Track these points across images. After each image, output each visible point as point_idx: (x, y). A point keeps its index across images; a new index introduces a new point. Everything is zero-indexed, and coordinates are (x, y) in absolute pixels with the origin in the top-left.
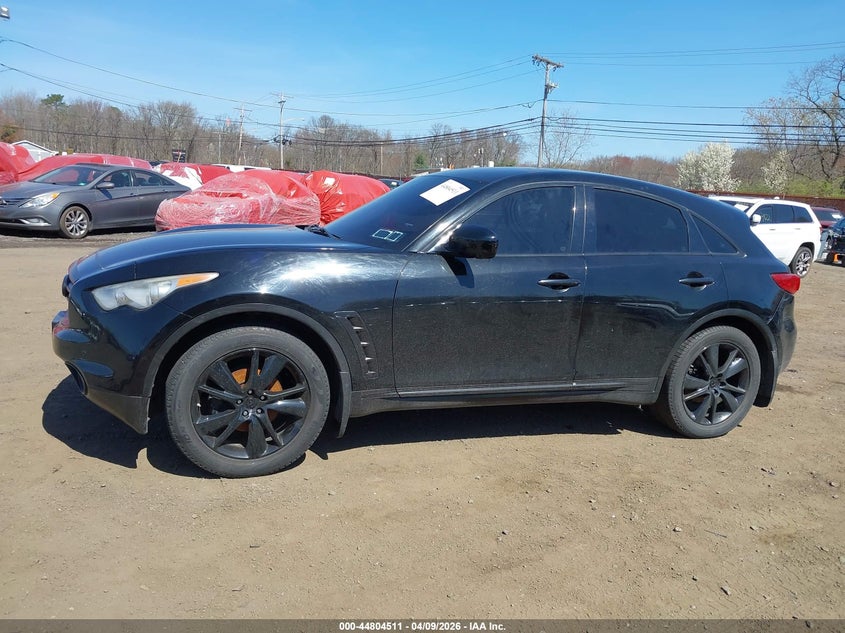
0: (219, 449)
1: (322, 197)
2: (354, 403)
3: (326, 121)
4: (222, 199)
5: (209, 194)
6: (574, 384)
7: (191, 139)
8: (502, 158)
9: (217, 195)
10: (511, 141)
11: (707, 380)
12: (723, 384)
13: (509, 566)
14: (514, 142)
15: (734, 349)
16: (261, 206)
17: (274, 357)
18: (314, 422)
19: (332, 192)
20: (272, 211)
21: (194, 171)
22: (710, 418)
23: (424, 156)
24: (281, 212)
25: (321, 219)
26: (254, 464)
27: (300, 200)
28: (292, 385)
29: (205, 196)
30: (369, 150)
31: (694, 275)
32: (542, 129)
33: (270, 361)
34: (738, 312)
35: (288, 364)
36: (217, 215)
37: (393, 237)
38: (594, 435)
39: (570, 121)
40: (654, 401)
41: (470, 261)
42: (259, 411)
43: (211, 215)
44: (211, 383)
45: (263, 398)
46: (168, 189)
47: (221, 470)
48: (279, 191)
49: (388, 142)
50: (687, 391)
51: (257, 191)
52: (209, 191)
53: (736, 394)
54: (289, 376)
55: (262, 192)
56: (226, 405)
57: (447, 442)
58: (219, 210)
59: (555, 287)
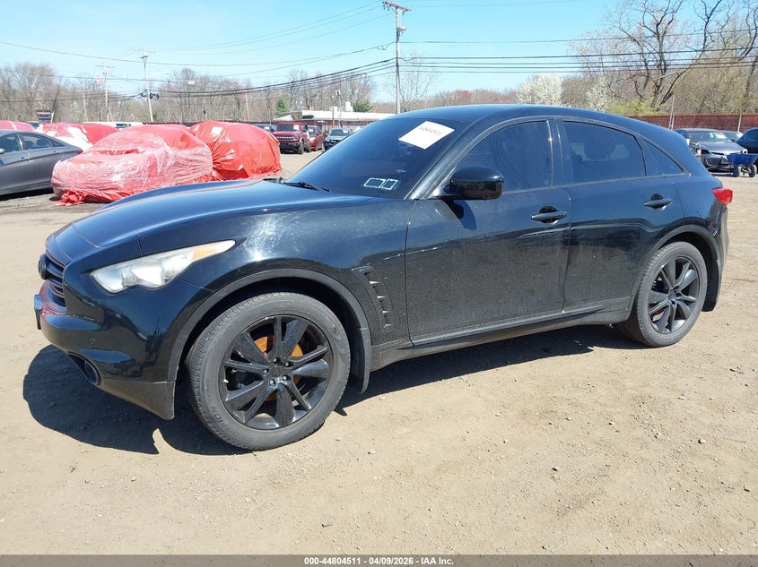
0: (249, 423)
1: (211, 146)
2: (374, 358)
3: (187, 74)
4: (119, 156)
5: (102, 152)
6: (563, 312)
7: (54, 98)
8: (356, 98)
9: (112, 153)
10: (362, 82)
11: (667, 293)
12: (678, 295)
13: (580, 505)
14: (365, 83)
15: (686, 262)
16: (158, 160)
17: (295, 322)
18: (340, 382)
19: (220, 141)
20: (168, 164)
21: (78, 130)
22: (669, 327)
23: (284, 101)
24: (177, 164)
25: (214, 168)
26: (286, 432)
27: (193, 151)
28: (313, 348)
29: (100, 155)
30: (231, 98)
31: (657, 197)
32: (398, 69)
33: (291, 326)
34: (692, 228)
35: (310, 327)
36: (117, 173)
37: (388, 185)
38: (572, 356)
39: (418, 60)
40: (627, 318)
41: (470, 203)
42: (285, 378)
43: (110, 174)
44: (235, 357)
45: (287, 364)
46: (59, 150)
47: (254, 444)
48: (172, 145)
49: (249, 90)
50: (652, 306)
51: (151, 145)
52: (103, 149)
53: (688, 303)
54: (311, 340)
55: (158, 147)
56: (252, 378)
57: (449, 381)
58: (118, 167)
59: (545, 221)
